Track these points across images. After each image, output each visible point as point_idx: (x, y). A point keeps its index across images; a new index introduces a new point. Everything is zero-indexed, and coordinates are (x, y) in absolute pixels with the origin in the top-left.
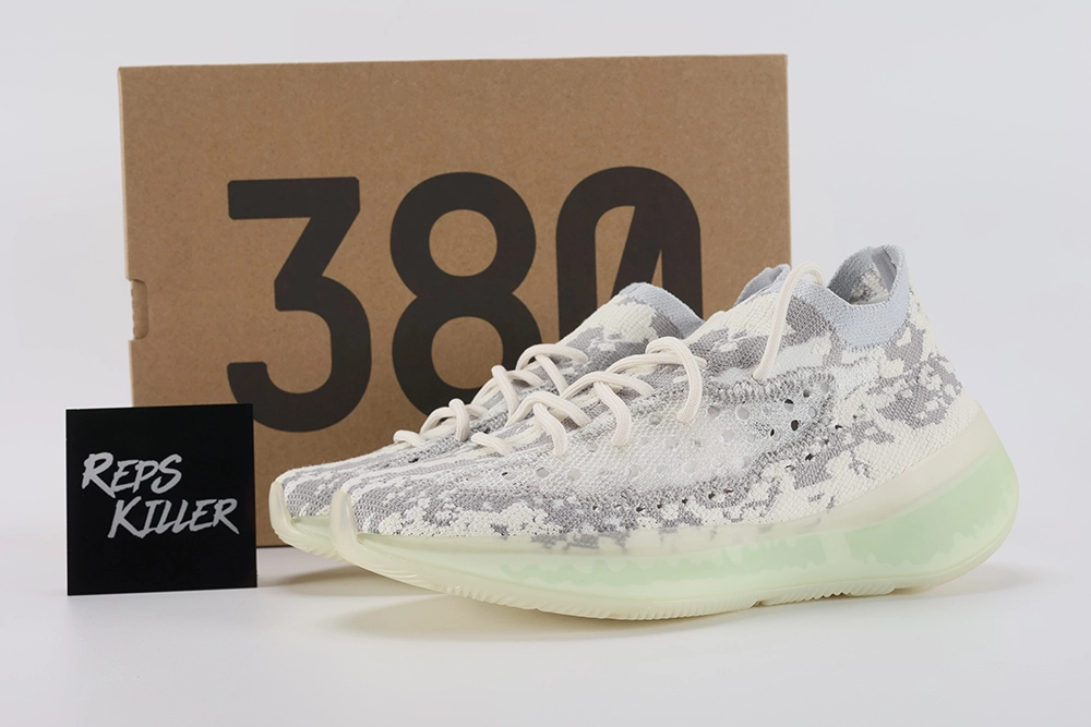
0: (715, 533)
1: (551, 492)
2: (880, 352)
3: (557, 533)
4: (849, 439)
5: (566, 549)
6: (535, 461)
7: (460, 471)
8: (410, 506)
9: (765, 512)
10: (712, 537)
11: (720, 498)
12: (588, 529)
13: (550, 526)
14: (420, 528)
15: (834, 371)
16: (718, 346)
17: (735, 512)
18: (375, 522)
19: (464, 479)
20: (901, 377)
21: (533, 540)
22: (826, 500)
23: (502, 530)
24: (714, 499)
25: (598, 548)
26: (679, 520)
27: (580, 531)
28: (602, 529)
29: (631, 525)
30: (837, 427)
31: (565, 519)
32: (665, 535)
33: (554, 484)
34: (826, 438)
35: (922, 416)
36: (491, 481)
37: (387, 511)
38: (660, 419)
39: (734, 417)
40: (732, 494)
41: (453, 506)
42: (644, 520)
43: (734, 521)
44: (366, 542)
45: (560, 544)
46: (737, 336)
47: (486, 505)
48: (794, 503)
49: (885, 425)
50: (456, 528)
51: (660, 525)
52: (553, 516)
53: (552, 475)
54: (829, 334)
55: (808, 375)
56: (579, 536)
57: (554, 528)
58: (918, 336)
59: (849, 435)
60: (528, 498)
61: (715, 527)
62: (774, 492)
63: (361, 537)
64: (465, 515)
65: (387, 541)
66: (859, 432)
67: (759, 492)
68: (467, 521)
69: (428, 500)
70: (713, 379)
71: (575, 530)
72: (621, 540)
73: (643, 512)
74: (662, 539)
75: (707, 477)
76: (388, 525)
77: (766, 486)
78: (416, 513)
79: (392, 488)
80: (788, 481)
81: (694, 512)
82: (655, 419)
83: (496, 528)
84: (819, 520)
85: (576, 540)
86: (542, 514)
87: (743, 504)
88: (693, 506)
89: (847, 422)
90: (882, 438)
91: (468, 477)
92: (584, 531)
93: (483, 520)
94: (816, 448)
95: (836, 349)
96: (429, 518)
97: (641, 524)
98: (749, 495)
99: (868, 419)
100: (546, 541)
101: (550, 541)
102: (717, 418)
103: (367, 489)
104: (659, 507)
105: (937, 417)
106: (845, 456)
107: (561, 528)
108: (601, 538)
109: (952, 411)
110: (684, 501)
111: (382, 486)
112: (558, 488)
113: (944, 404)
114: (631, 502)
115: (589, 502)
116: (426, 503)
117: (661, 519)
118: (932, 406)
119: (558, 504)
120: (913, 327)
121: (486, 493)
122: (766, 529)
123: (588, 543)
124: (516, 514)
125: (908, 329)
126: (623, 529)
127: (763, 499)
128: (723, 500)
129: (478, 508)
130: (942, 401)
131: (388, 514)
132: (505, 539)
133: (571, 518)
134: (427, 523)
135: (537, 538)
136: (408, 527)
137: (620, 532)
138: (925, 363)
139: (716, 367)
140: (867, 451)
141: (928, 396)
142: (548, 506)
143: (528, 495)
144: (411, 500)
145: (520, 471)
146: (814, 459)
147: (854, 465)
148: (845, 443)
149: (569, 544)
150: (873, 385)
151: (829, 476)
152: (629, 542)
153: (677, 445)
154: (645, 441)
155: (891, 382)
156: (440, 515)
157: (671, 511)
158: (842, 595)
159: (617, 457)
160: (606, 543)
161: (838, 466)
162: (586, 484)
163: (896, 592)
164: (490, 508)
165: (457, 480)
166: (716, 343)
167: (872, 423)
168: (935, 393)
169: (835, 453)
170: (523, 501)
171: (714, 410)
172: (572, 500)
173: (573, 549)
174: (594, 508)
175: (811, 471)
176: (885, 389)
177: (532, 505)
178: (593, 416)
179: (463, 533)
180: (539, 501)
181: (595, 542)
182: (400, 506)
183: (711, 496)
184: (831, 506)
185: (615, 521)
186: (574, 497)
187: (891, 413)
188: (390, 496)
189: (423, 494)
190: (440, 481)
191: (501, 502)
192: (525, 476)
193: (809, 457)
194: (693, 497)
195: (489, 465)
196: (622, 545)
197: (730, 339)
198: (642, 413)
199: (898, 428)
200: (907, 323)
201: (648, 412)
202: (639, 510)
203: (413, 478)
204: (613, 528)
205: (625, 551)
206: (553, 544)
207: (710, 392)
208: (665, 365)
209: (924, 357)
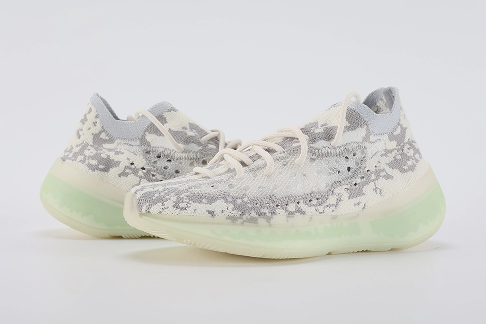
0: (311, 218)
1: (236, 195)
2: (386, 137)
3: (238, 215)
4: (373, 177)
5: (242, 223)
6: (227, 180)
7: (190, 184)
8: (167, 200)
9: (334, 210)
10: (310, 221)
11: (314, 202)
12: (253, 214)
13: (235, 212)
14: (171, 211)
15: (366, 144)
16: (314, 130)
17: (321, 209)
18: (148, 208)
19: (193, 188)
20: (395, 149)
21: (227, 218)
22: (362, 205)
23: (212, 213)
24: (311, 202)
25: (257, 223)
26: (296, 212)
27: (249, 215)
28: (260, 214)
29: (273, 213)
30: (368, 171)
31: (242, 209)
32: (289, 218)
33: (237, 192)
34: (363, 176)
35: (406, 167)
36: (206, 190)
37: (155, 202)
38: (287, 163)
39: (322, 163)
40: (320, 200)
41: (188, 201)
42: (279, 211)
43: (320, 213)
44: (144, 217)
45: (240, 221)
46: (323, 125)
47: (204, 201)
48: (348, 206)
49: (390, 171)
50: (190, 211)
51: (287, 213)
52: (237, 207)
53: (236, 188)
54: (365, 127)
55: (356, 146)
56: (249, 217)
57: (237, 213)
58: (404, 130)
59: (373, 175)
60: (224, 198)
61: (312, 216)
62: (339, 200)
63: (141, 215)
64: (194, 205)
65: (154, 217)
66: (378, 173)
67: (332, 200)
68: (195, 208)
69: (175, 197)
70: (312, 145)
71: (247, 214)
72: (268, 219)
73: (279, 207)
74: (287, 220)
75: (309, 192)
76: (155, 209)
77: (335, 197)
78: (169, 204)
79: (157, 191)
80: (346, 195)
81: (302, 208)
82: (284, 163)
83: (209, 212)
84: (358, 215)
85: (247, 219)
86: (231, 206)
87: (324, 205)
88: (302, 205)
89: (373, 169)
90: (388, 177)
91: (195, 187)
92: (251, 215)
93: (202, 208)
94: (358, 180)
95: (368, 134)
96: (176, 206)
97: (278, 213)
98: (328, 201)
99: (382, 168)
100: (233, 219)
101: (235, 219)
102: (314, 164)
103: (144, 191)
104: (287, 205)
105: (412, 168)
106: (372, 185)
107: (241, 213)
108: (259, 219)
109: (418, 165)
110: (298, 203)
111: (152, 190)
112: (239, 194)
113: (415, 163)
114: (273, 202)
115: (254, 201)
116: (174, 199)
117: (287, 210)
118: (410, 163)
119: (239, 201)
120: (401, 126)
121: (204, 195)
122: (334, 218)
123: (253, 221)
124: (219, 206)
125: (399, 127)
126: (270, 215)
127: (334, 203)
128: (316, 203)
129: (200, 202)
130: (414, 161)
131: (155, 204)
132: (213, 217)
133: (245, 209)
134: (175, 208)
135: (229, 218)
136: (166, 210)
137: (268, 216)
138: (406, 143)
139: (313, 139)
140: (381, 182)
141: (408, 158)
142: (234, 202)
143: (224, 197)
144: (167, 197)
145: (220, 185)
146: (357, 186)
147: (375, 189)
148: (372, 178)
149: (244, 221)
150: (383, 152)
151: (364, 194)
152: (272, 221)
153: (295, 176)
154: (280, 173)
155: (391, 151)
156: (182, 205)
157: (292, 207)
158: (367, 251)
159: (267, 180)
160: (262, 221)
161: (368, 189)
162: (252, 192)
163: (392, 250)
164: (207, 202)
165: (190, 189)
166: (313, 129)
167: (384, 170)
168: (411, 157)
169: (367, 183)
170: (222, 199)
171: (313, 160)
172: (246, 200)
173: (245, 223)
174: (256, 204)
175: (356, 191)
176: (388, 155)
177: (227, 202)
178: (254, 161)
179: (193, 214)
180: (230, 200)
181: (256, 220)
182: (161, 200)
183: (310, 201)
184: (364, 208)
185: (266, 211)
186: (247, 198)
187: (392, 165)
188: (157, 195)
189: (173, 194)
190: (181, 189)
191: (211, 200)
192: (223, 188)
193: (355, 184)
194: (302, 201)
195: (205, 182)
196: (269, 222)
197: (319, 127)
198: (278, 160)
199: (395, 172)
200: (399, 124)
201: (281, 160)
202: (277, 206)
203: (167, 187)
204: (265, 214)
205: (270, 225)
206: (236, 220)
207: (310, 151)
208: (288, 138)
209: (406, 141)
